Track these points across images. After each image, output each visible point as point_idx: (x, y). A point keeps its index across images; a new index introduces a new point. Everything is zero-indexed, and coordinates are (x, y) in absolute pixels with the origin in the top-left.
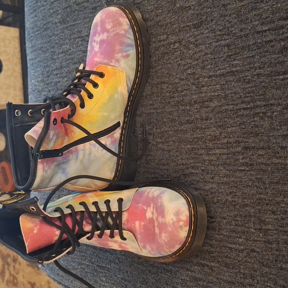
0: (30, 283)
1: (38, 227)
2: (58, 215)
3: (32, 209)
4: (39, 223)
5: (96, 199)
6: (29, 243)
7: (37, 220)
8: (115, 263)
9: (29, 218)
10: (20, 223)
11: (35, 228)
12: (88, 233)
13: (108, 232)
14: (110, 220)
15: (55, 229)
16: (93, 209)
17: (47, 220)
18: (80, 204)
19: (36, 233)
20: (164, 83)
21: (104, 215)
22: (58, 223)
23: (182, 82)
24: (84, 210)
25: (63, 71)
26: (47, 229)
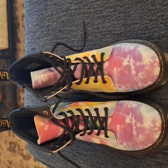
0: (9, 161)
1: (48, 125)
2: (62, 117)
3: (45, 113)
4: (48, 122)
5: (88, 108)
6: (41, 137)
7: (47, 120)
8: (91, 151)
9: (41, 118)
10: (35, 122)
11: (46, 126)
12: (81, 131)
13: (96, 131)
14: (98, 123)
15: (60, 128)
16: (86, 114)
17: (55, 121)
18: (77, 110)
19: (47, 130)
20: (136, 24)
21: (94, 119)
22: (62, 123)
23: (152, 22)
24: (80, 114)
25: (54, 17)
26: (54, 126)
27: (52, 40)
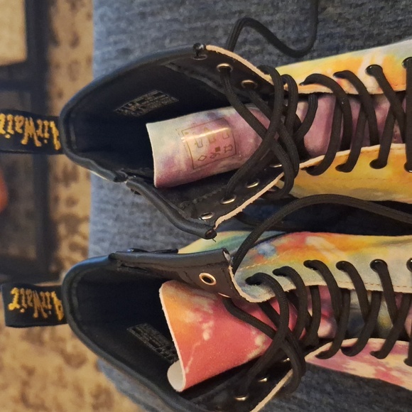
1: (211, 323)
2: (261, 295)
3: (206, 279)
4: (211, 312)
5: (344, 257)
6: (191, 368)
7: (205, 303)
9: (183, 296)
10: (164, 308)
11: (205, 326)
15: (254, 332)
16: (344, 281)
17: (235, 307)
18: (309, 264)
19: (208, 341)
21: (369, 298)
22: (258, 315)
24: (322, 283)
26: (233, 326)
27: (189, 20)
